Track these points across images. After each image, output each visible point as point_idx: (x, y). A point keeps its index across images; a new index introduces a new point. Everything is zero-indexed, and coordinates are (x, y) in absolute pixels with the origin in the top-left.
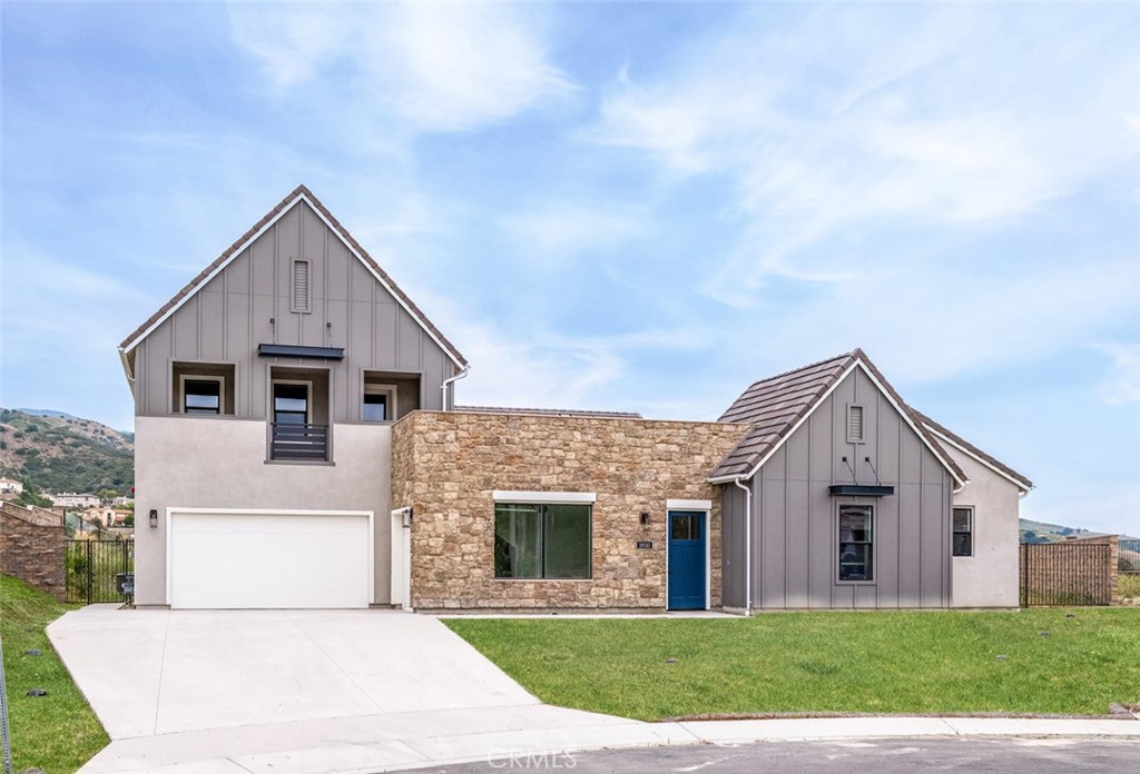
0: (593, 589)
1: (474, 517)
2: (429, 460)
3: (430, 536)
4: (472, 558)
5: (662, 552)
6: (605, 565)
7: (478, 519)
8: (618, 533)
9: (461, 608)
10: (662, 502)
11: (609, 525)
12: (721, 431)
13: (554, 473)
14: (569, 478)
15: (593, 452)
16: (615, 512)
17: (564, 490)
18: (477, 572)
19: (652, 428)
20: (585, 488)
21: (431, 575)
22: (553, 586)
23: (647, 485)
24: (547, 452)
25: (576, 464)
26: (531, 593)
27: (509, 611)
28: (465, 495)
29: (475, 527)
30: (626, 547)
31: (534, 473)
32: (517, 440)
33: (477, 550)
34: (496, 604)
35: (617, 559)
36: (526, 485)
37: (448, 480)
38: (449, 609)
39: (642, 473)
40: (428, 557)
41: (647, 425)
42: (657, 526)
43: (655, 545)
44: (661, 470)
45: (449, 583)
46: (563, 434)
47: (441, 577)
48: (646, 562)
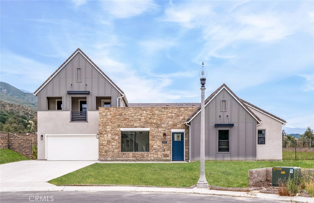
0: (149, 155)
1: (115, 135)
2: (103, 120)
3: (103, 141)
4: (115, 146)
5: (170, 144)
6: (153, 148)
7: (116, 136)
8: (157, 139)
9: (112, 160)
10: (170, 130)
11: (154, 137)
12: (188, 109)
13: (138, 123)
14: (142, 124)
15: (149, 116)
16: (156, 133)
17: (141, 127)
18: (116, 150)
19: (167, 109)
20: (147, 127)
21: (103, 151)
22: (138, 154)
23: (165, 125)
24: (136, 117)
25: (144, 120)
26: (131, 156)
27: (125, 161)
28: (113, 129)
29: (115, 138)
30: (159, 143)
31: (132, 123)
32: (127, 114)
33: (116, 144)
34: (121, 159)
35: (156, 146)
36: (130, 126)
37: (108, 126)
38: (108, 160)
39: (164, 122)
40: (103, 146)
41: (165, 108)
42: (168, 137)
43: (168, 142)
44: (169, 121)
45: (108, 153)
46: (141, 112)
47: (106, 152)
48: (165, 147)
